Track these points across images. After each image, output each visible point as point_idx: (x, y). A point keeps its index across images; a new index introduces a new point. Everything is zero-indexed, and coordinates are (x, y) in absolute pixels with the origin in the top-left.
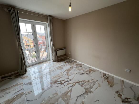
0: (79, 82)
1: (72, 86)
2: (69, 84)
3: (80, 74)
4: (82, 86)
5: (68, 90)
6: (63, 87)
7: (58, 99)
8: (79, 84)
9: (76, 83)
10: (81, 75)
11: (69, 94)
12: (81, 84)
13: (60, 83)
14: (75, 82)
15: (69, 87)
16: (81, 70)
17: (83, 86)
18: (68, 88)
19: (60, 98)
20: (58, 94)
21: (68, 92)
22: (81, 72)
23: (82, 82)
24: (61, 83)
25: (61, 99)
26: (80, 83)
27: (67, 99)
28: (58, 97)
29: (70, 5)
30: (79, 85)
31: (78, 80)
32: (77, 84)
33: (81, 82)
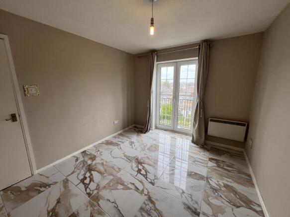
0: (152, 202)
1: (138, 189)
2: (141, 182)
3: (184, 204)
4: (142, 209)
5: (126, 184)
6: (131, 175)
7: (111, 174)
8: (147, 203)
9: (145, 195)
10: (183, 207)
11: (120, 187)
12: (148, 207)
13: (139, 169)
14: (148, 193)
15: (134, 184)
16: (209, 204)
17: (141, 212)
18: (131, 183)
19: (114, 176)
20: (118, 172)
21: (122, 184)
22: (195, 206)
23: (156, 209)
24: (139, 171)
25: (111, 177)
26: (151, 205)
27: (111, 185)
28: (115, 173)
29: (152, 23)
30: (144, 203)
31: (157, 200)
32: (146, 197)
33: (155, 207)
